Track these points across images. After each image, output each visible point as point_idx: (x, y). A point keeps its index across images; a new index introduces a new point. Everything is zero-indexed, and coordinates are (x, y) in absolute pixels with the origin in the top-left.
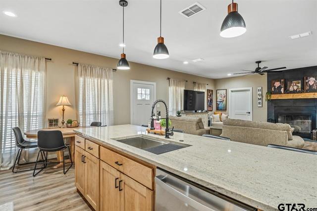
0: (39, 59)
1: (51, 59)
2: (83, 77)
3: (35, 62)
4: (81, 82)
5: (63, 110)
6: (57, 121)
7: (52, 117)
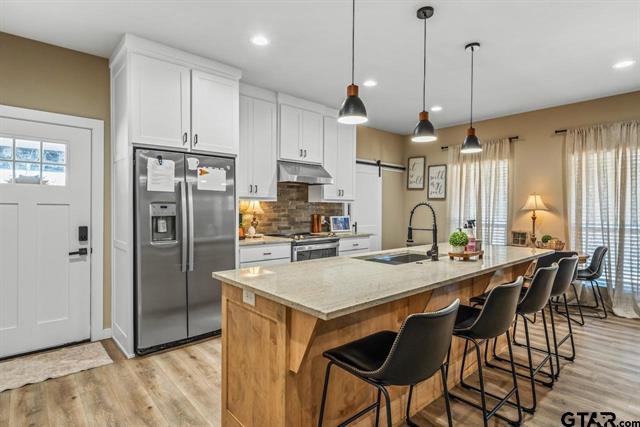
0: (501, 141)
1: (517, 138)
2: (576, 153)
3: (495, 147)
4: (573, 163)
5: (534, 219)
6: (524, 235)
7: (517, 229)
